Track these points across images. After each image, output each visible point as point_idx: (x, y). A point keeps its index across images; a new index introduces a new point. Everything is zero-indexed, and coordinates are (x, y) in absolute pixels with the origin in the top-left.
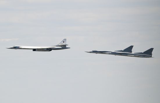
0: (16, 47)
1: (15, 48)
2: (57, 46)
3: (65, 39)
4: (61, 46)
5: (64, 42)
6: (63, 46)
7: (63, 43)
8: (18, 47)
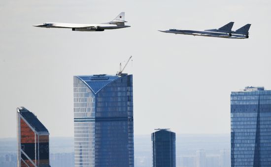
0: (48, 24)
1: (46, 26)
2: (110, 24)
3: (123, 13)
4: (116, 24)
5: (121, 17)
6: (119, 24)
7: (119, 18)
8: (51, 24)
